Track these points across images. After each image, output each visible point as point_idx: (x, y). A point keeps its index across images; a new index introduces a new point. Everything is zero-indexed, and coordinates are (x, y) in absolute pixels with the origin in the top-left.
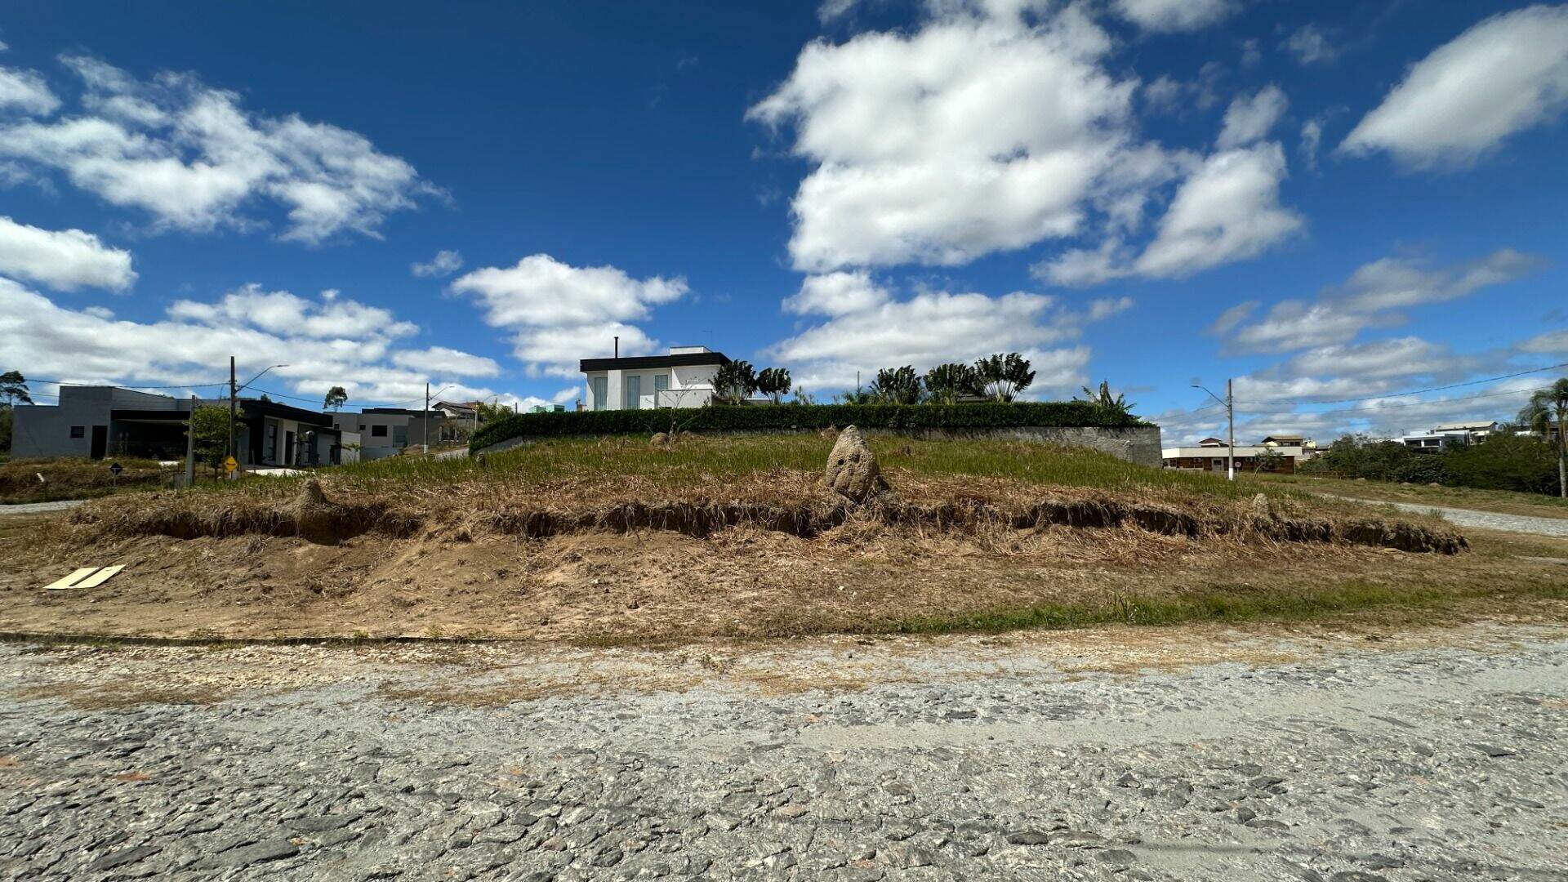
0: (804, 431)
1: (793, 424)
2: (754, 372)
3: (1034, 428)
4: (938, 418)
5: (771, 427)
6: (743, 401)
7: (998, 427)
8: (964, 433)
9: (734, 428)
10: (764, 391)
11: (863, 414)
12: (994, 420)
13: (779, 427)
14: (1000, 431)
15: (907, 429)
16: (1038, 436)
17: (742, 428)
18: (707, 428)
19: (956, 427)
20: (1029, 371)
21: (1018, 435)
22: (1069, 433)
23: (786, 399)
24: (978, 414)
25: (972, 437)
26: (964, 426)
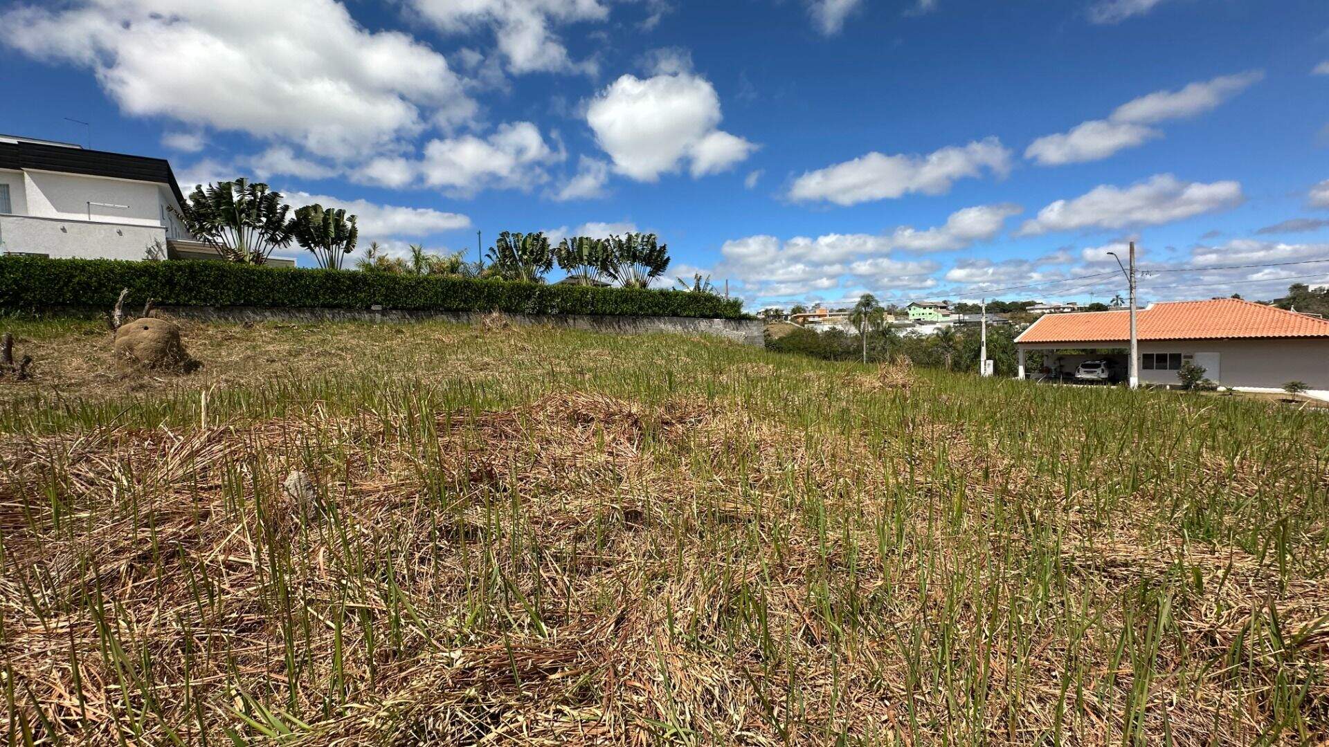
0: (395, 315)
1: (377, 303)
2: (286, 208)
3: (675, 319)
4: (584, 305)
5: (331, 307)
6: (258, 257)
7: (647, 316)
8: (611, 323)
9: (248, 305)
10: (304, 243)
11: (489, 294)
12: (641, 308)
13: (350, 308)
14: (645, 321)
15: (549, 316)
16: (679, 328)
17: (267, 308)
18: (178, 304)
19: (604, 314)
20: (666, 256)
21: (662, 326)
22: (703, 325)
23: (352, 261)
24: (625, 301)
25: (619, 326)
26: (611, 314)
